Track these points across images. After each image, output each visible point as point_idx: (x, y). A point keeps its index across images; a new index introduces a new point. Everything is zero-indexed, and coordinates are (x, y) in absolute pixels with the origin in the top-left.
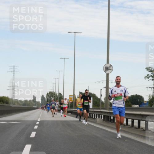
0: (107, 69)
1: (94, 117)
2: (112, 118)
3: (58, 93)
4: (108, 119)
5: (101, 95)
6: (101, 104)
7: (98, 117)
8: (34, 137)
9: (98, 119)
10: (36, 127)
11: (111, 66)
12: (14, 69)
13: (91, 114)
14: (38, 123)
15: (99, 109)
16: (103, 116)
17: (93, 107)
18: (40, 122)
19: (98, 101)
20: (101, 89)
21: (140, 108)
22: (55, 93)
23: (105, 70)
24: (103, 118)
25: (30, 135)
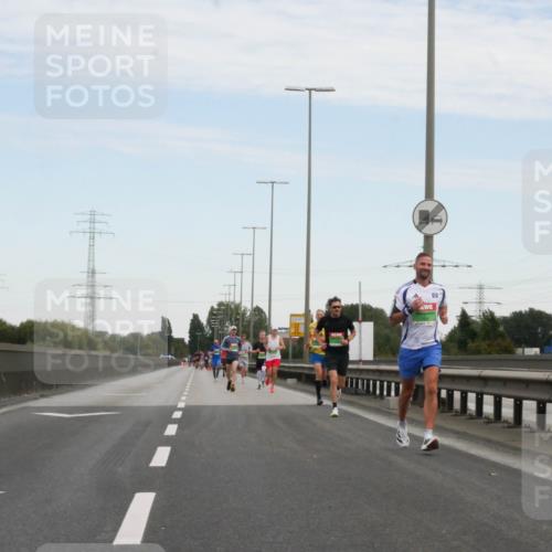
0: (425, 218)
1: (378, 392)
2: (444, 394)
3: (249, 307)
7: (393, 393)
8: (163, 464)
9: (393, 401)
10: (171, 430)
11: (440, 207)
12: (93, 222)
13: (368, 381)
14: (178, 415)
17: (375, 355)
18: (185, 410)
21: (545, 356)
22: (238, 307)
23: (417, 222)
25: (150, 460)
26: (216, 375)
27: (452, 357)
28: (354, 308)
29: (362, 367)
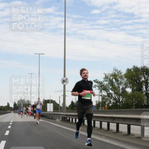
0: (64, 81)
1: (54, 118)
2: (68, 119)
4: (65, 120)
5: (60, 102)
6: (59, 108)
7: (57, 119)
8: (8, 135)
9: (57, 120)
10: (9, 127)
11: (67, 79)
13: (52, 116)
14: (11, 124)
15: (58, 112)
16: (61, 117)
17: (53, 110)
18: (13, 123)
19: (57, 106)
20: (60, 97)
23: (62, 82)
24: (61, 119)
25: (5, 134)
26: (19, 114)
27: (70, 111)
28: (49, 100)
29: (50, 113)
